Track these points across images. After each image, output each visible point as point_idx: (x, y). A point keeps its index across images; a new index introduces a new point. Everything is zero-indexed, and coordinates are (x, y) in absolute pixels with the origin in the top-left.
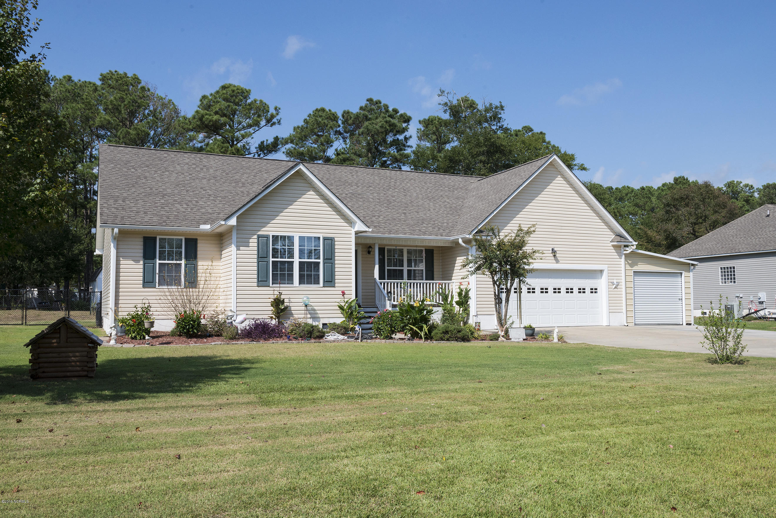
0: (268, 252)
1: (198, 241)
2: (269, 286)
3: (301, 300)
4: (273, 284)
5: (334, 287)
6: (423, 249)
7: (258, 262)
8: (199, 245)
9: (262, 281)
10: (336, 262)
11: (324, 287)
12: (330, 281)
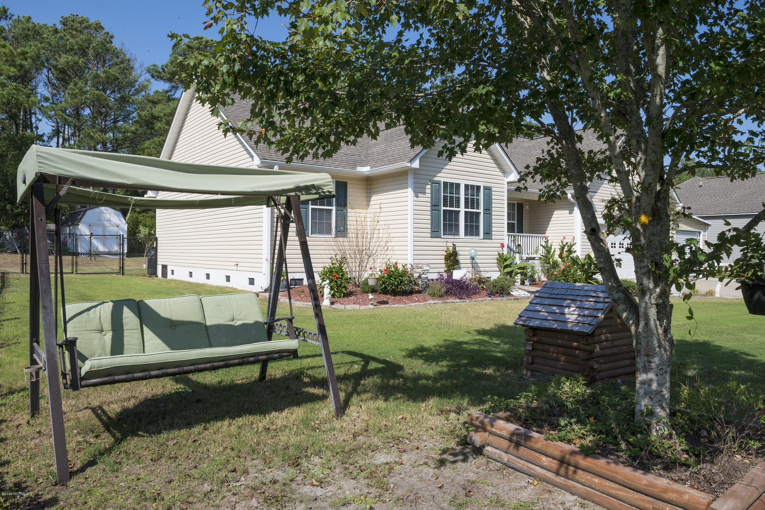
0: (439, 199)
1: (348, 186)
2: (440, 237)
3: (467, 253)
4: (444, 234)
5: (491, 239)
6: (516, 202)
7: (432, 210)
8: (349, 190)
9: (435, 233)
10: (493, 213)
11: (484, 239)
12: (488, 234)
